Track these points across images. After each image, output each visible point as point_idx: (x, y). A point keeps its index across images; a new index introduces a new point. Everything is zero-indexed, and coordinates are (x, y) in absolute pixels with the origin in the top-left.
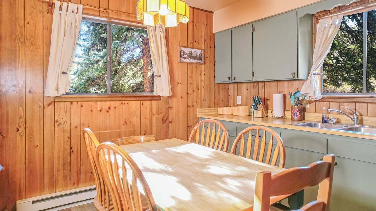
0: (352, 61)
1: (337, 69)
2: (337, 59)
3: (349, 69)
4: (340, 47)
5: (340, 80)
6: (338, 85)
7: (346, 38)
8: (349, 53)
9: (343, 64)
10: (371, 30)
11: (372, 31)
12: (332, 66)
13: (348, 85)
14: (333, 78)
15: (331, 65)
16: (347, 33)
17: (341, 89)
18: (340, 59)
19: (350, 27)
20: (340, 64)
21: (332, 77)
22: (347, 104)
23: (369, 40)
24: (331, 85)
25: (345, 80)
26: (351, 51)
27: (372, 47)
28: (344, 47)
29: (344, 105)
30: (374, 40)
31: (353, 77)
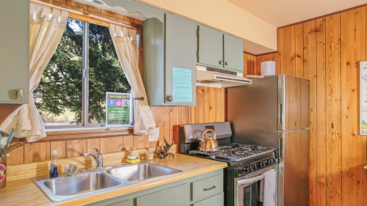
0: (76, 78)
1: (56, 90)
2: (55, 75)
3: (73, 90)
4: (60, 58)
5: (61, 104)
6: (57, 112)
7: (68, 46)
8: (73, 66)
9: (64, 83)
10: (103, 35)
11: (105, 37)
12: (48, 86)
14: (50, 102)
15: (48, 84)
16: (70, 39)
17: (61, 117)
18: (60, 75)
19: (74, 31)
20: (61, 82)
21: (48, 100)
22: (77, 141)
23: (101, 49)
24: (48, 112)
25: (67, 104)
26: (76, 65)
27: (104, 59)
28: (65, 59)
29: (72, 143)
30: (107, 48)
31: (78, 100)
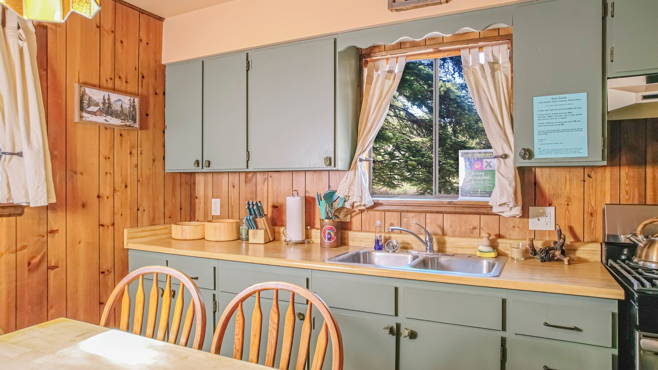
13: (411, 186)
